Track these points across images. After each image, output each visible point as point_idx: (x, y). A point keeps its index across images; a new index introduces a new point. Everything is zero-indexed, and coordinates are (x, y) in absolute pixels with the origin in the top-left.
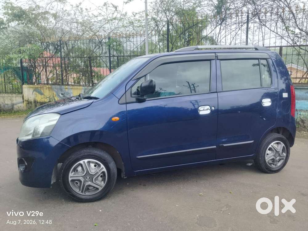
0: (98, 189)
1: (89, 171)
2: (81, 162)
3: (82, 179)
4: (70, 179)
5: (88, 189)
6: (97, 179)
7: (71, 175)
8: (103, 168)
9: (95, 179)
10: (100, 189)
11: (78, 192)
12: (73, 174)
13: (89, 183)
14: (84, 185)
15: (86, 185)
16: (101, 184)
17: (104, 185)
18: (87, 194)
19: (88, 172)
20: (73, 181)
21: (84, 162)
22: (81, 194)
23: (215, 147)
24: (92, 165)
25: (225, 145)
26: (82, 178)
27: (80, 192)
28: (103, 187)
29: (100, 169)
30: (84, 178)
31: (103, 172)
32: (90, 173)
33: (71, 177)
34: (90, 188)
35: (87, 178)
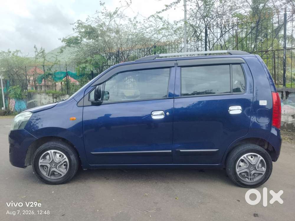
0: (61, 175)
1: (55, 160)
2: (49, 152)
3: (49, 166)
4: (40, 164)
5: (53, 173)
6: (61, 167)
7: (41, 161)
8: (65, 159)
9: (59, 166)
10: (63, 175)
11: (45, 175)
12: (42, 160)
13: (54, 169)
14: (50, 170)
15: (51, 171)
16: (63, 171)
17: (66, 172)
18: (53, 177)
19: (53, 160)
20: (41, 166)
21: (51, 152)
22: (48, 177)
23: (171, 151)
24: (58, 155)
25: (181, 151)
26: (48, 164)
27: (47, 176)
28: (65, 174)
29: (63, 159)
30: (51, 165)
31: (66, 162)
32: (55, 161)
33: (40, 163)
34: (55, 173)
35: (52, 165)
